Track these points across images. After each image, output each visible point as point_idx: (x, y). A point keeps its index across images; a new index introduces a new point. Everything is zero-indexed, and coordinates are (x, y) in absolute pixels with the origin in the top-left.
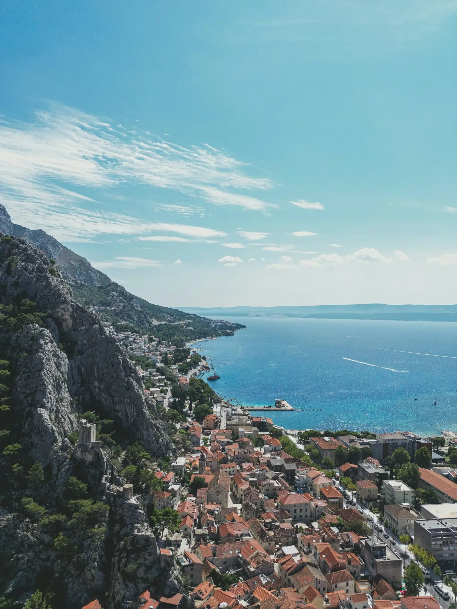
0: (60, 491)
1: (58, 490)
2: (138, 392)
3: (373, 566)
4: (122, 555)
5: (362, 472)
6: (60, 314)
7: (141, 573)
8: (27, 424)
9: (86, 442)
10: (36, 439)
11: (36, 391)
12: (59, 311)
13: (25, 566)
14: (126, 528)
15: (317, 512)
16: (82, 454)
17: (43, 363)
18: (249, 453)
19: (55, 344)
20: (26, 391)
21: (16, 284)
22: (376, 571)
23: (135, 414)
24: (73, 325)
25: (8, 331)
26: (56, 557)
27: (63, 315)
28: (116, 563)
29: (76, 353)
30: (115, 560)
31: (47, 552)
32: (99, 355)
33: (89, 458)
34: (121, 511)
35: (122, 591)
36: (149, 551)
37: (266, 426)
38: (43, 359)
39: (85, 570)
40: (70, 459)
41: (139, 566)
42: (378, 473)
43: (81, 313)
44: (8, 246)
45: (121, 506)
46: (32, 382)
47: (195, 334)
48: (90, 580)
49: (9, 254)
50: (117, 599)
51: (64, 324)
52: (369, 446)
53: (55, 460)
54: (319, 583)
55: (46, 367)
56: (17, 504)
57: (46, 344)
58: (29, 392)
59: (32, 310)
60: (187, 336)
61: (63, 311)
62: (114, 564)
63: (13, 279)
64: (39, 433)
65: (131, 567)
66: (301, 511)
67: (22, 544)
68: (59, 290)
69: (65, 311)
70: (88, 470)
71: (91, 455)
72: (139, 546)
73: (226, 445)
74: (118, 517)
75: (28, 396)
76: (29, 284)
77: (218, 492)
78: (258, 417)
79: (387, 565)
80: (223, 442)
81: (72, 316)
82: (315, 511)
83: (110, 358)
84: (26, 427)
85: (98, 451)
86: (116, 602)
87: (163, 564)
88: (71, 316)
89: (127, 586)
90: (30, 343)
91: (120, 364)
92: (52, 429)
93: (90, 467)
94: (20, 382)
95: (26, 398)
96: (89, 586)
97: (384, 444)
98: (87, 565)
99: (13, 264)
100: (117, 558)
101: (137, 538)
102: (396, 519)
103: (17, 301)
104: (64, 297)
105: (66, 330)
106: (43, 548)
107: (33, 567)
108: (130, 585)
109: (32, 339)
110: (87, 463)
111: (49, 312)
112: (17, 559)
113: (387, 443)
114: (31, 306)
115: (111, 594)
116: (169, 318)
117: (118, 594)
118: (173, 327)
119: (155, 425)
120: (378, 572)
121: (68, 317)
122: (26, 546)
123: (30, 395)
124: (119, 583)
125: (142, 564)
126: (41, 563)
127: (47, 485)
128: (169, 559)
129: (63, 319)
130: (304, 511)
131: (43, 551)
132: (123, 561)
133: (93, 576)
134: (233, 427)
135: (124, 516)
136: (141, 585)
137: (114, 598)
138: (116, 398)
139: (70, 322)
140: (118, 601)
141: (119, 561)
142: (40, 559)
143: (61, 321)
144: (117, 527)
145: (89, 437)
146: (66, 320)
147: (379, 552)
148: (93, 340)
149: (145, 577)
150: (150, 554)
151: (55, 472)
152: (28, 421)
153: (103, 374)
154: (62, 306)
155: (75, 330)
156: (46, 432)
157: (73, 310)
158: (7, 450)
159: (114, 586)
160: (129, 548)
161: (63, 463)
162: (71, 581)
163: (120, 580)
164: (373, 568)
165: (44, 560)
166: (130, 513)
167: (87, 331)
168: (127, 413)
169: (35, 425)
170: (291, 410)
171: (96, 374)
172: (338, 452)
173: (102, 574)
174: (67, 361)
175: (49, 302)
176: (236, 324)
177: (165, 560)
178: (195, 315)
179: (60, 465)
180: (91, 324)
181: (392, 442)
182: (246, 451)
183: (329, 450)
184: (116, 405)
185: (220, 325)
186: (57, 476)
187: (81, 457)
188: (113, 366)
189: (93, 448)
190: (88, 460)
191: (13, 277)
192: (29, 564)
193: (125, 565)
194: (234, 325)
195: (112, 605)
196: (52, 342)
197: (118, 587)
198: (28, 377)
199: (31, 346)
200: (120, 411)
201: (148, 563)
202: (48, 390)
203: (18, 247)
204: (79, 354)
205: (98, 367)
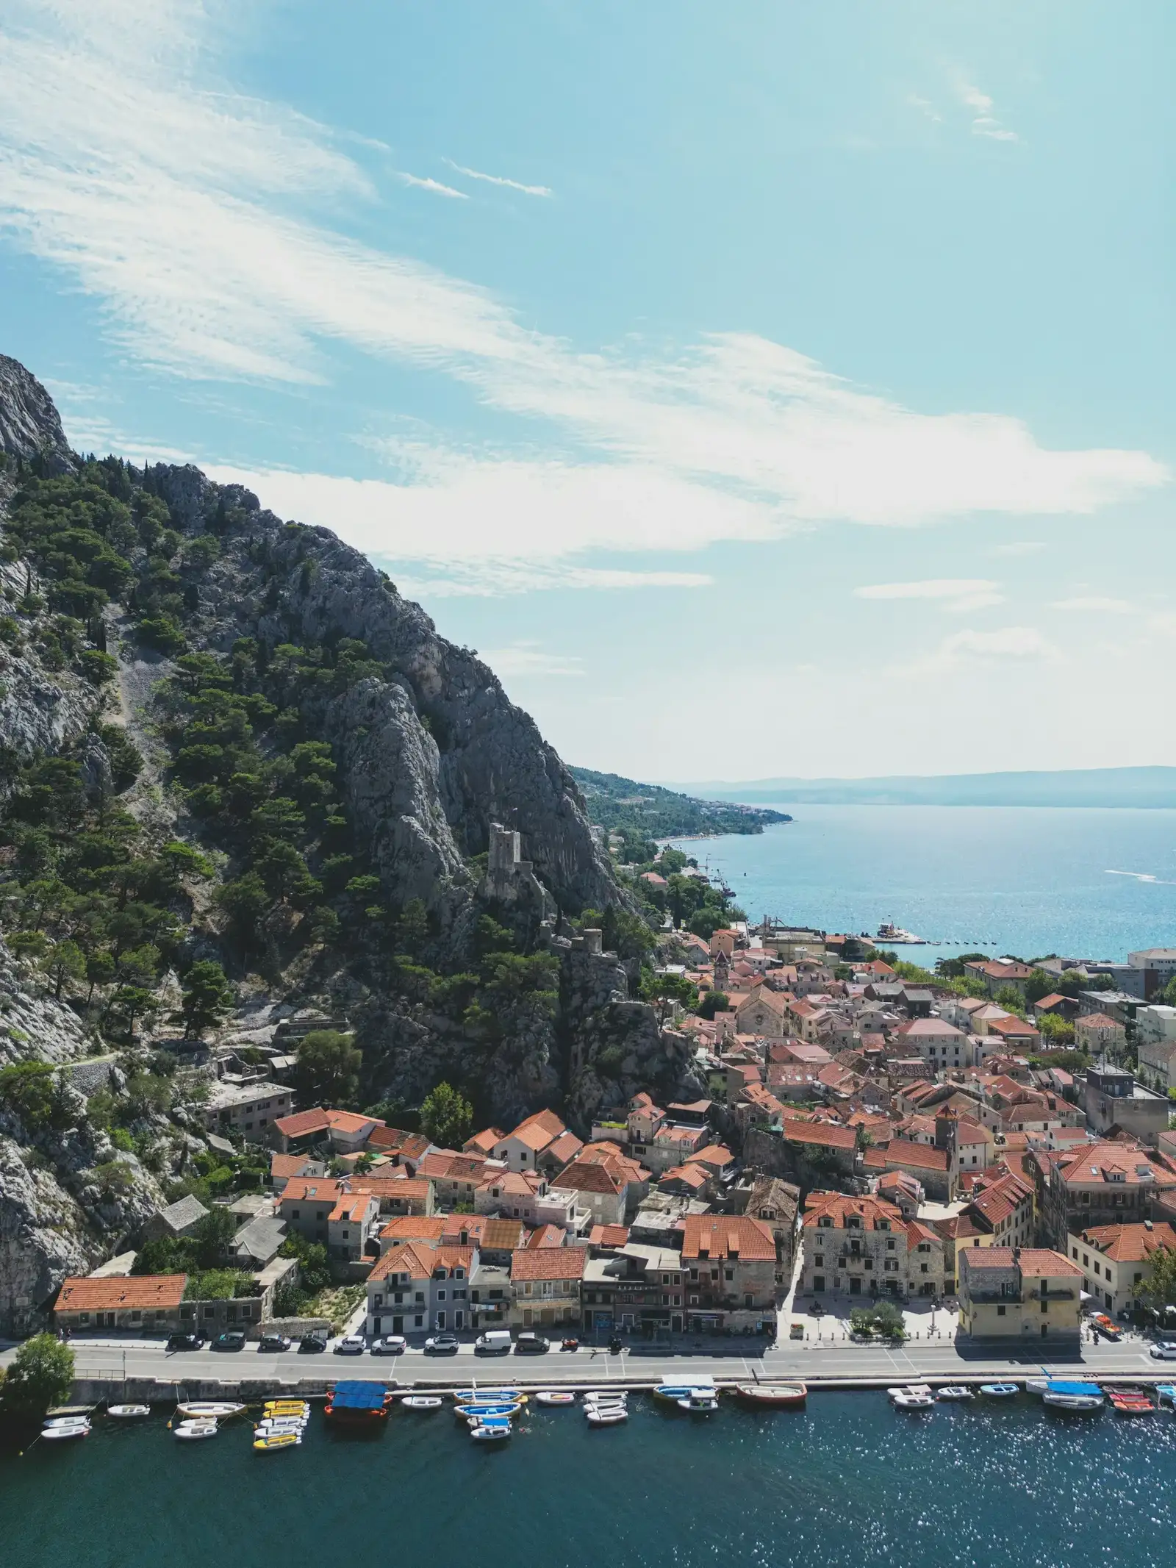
0: (460, 950)
1: (456, 949)
2: (582, 821)
3: (1104, 1112)
4: (592, 1038)
5: (1087, 1006)
6: (416, 665)
7: (629, 1065)
8: (380, 848)
9: (504, 862)
10: (403, 867)
11: (391, 791)
12: (414, 659)
13: (408, 1066)
14: (594, 997)
15: (980, 1055)
16: (496, 887)
17: (403, 739)
18: (820, 979)
19: (414, 714)
20: (372, 794)
21: (321, 612)
22: (1112, 1121)
23: (576, 868)
24: (443, 687)
25: (317, 698)
26: (464, 1050)
27: (423, 667)
28: (580, 1055)
29: (453, 743)
30: (577, 1049)
31: (447, 1044)
32: (498, 747)
33: (511, 893)
34: (582, 973)
35: (595, 1093)
36: (643, 1029)
37: (858, 950)
38: (402, 731)
39: (524, 1063)
40: (474, 898)
41: (628, 1053)
42: (1127, 1003)
43: (460, 662)
44: (296, 542)
45: (583, 964)
46: (383, 776)
47: (662, 824)
48: (535, 1079)
49: (300, 557)
50: (587, 1106)
51: (425, 688)
52: (1109, 975)
53: (443, 900)
54: (985, 1115)
55: (410, 746)
56: (379, 974)
57: (401, 711)
58: (376, 795)
59: (363, 655)
60: (645, 829)
61: (422, 660)
62: (576, 1056)
63: (314, 603)
64: (408, 856)
65: (612, 1051)
66: (944, 1052)
67: (398, 1036)
68: (411, 618)
69: (426, 657)
70: (510, 915)
71: (515, 888)
72: (623, 1022)
73: (768, 968)
74: (576, 984)
75: (376, 802)
76: (346, 611)
77: (759, 1016)
78: (837, 935)
79: (1136, 1108)
80: (760, 963)
81: (440, 669)
82: (977, 1053)
83: (521, 754)
84: (380, 853)
85: (527, 879)
86: (586, 1111)
87: (670, 1053)
88: (438, 670)
89: (605, 1086)
90: (369, 711)
91: (542, 766)
92: (435, 848)
93: (514, 909)
94: (358, 777)
95: (372, 805)
96: (531, 1094)
97: (1146, 971)
98: (528, 1053)
99: (313, 573)
100: (581, 1045)
101: (619, 1009)
102: (1165, 1068)
103: (330, 641)
104: (424, 631)
105: (430, 698)
106: (438, 1038)
107: (422, 1069)
108: (610, 1083)
109: (372, 703)
110: (506, 905)
111: (397, 659)
112: (393, 1055)
113: (1155, 967)
114: (358, 650)
115: (576, 1099)
116: (597, 792)
117: (588, 1098)
118: (608, 807)
119: (619, 893)
120: (1115, 1122)
121: (434, 672)
122: (406, 1037)
123: (382, 798)
124: (590, 1079)
125: (631, 1051)
126: (437, 1061)
127: (432, 944)
128: (681, 1044)
129: (422, 676)
130: (950, 1051)
131: (439, 1043)
132: (595, 1046)
133: (538, 1073)
134: (780, 946)
135: (588, 982)
136: (630, 1087)
137: (581, 1105)
138: (536, 835)
139: (437, 683)
140: (590, 1109)
141: (585, 1051)
142: (435, 1055)
143: (418, 679)
144: (576, 1000)
145: (511, 855)
146: (428, 678)
147: (1117, 1088)
148: (486, 717)
149: (637, 1072)
150: (645, 1035)
151: (445, 920)
152: (383, 842)
153: (508, 789)
154: (422, 649)
155: (448, 698)
156: (422, 854)
157: (444, 657)
158: (353, 883)
159: (581, 1085)
160: (603, 1026)
161: (461, 903)
162: (497, 1082)
163: (592, 1074)
164: (1104, 1117)
165: (441, 1057)
166: (601, 973)
167: (472, 699)
168: (559, 865)
169: (397, 847)
170: (916, 943)
171: (493, 787)
172: (1032, 981)
173: (554, 1071)
174: (437, 752)
175: (392, 642)
176: (766, 811)
177: (674, 1046)
178: (659, 788)
179: (455, 907)
180: (479, 687)
181: (1168, 967)
182: (814, 975)
183: (1012, 979)
184: (537, 849)
185: (725, 813)
186: (450, 927)
187: (494, 894)
188: (528, 771)
189: (517, 873)
190: (509, 897)
191: (314, 598)
192: (416, 1064)
193: (599, 1052)
194: (761, 814)
195: (579, 1116)
196: (410, 712)
197: (588, 1085)
198: (374, 768)
199: (372, 717)
200: (544, 862)
201: (642, 1050)
202: (416, 786)
203: (314, 543)
204: (458, 745)
205: (497, 774)
